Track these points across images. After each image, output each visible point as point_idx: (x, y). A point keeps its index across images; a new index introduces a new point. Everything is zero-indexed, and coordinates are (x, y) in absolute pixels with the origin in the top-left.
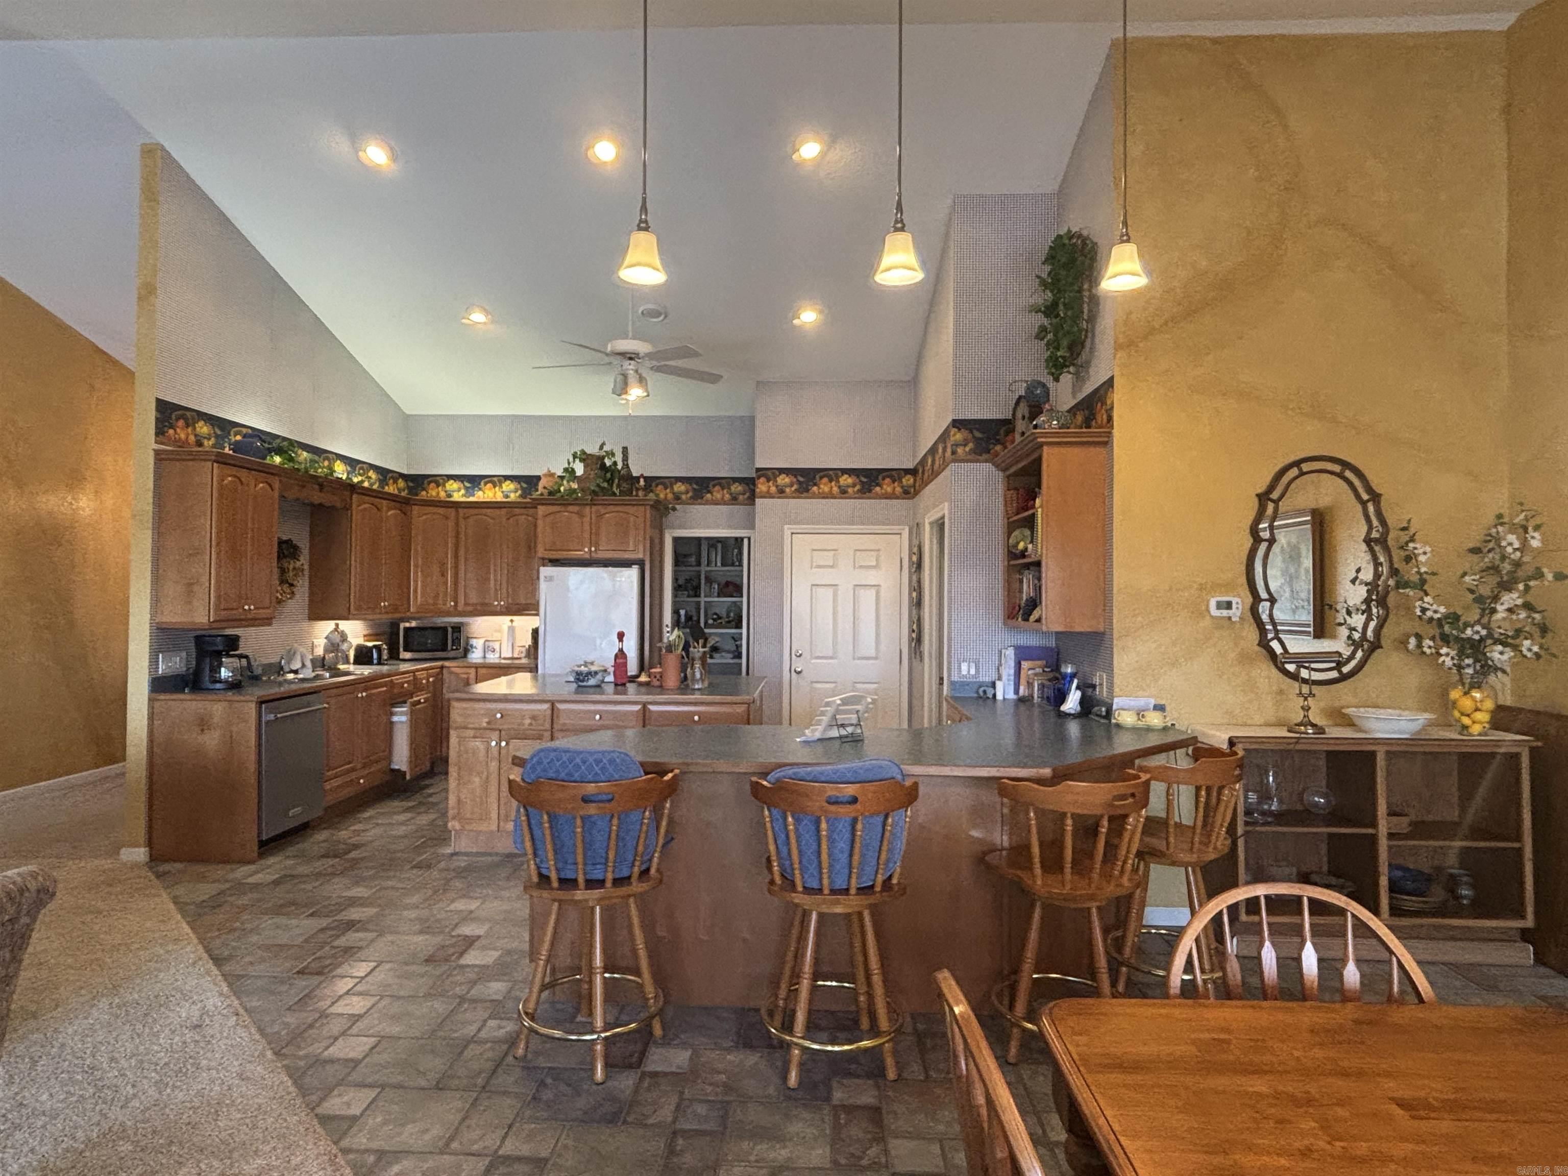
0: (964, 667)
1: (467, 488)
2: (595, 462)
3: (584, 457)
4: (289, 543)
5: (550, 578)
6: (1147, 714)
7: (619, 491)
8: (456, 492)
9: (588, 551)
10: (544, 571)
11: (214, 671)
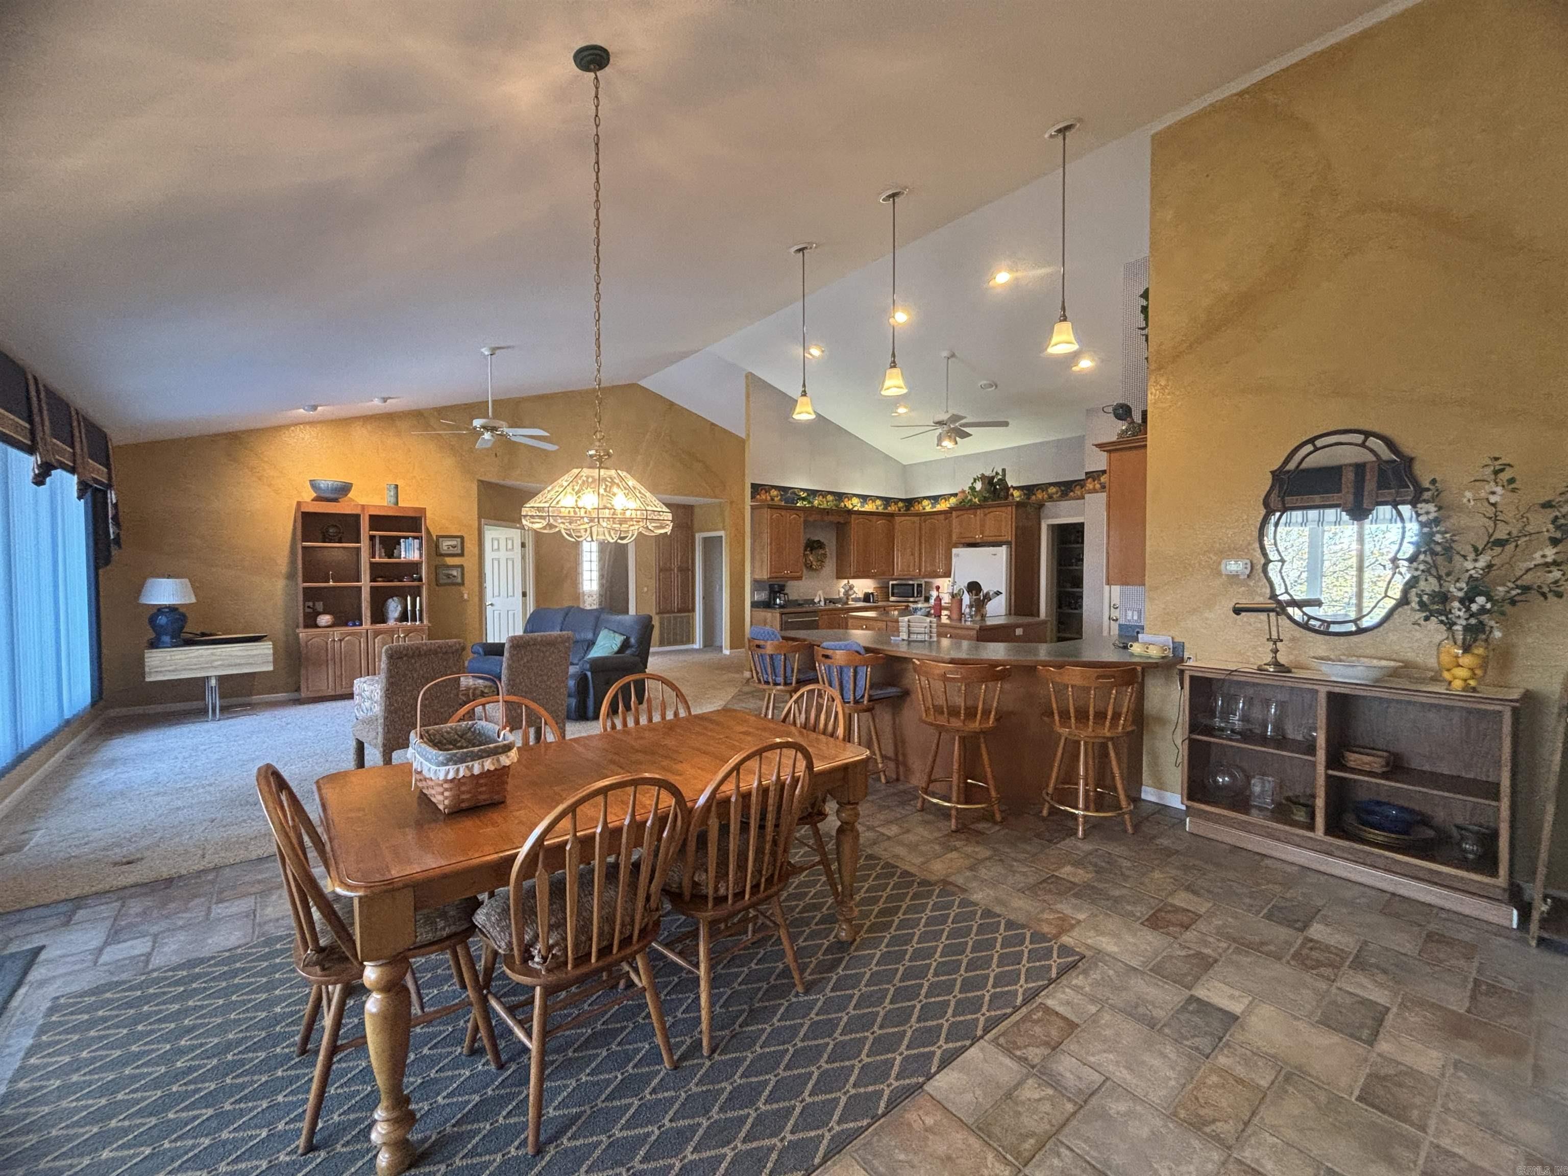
0: (1130, 613)
1: (932, 504)
2: (988, 481)
3: (983, 478)
4: (818, 541)
5: (958, 555)
6: (1151, 647)
7: (999, 498)
8: (928, 507)
9: (978, 537)
10: (954, 551)
11: (775, 600)
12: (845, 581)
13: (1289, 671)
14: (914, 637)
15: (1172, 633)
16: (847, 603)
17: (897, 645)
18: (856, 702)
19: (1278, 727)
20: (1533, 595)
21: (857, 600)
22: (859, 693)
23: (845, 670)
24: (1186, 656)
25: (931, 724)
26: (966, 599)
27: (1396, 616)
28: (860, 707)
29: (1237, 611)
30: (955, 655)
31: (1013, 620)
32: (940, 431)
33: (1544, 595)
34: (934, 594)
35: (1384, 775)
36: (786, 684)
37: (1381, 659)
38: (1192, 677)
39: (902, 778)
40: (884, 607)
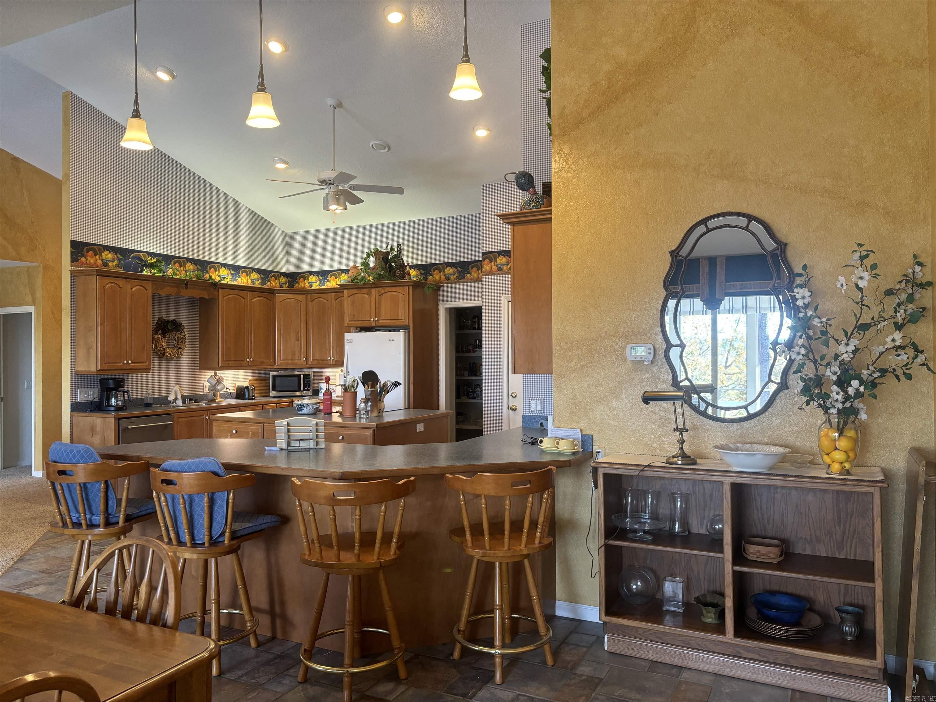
0: (533, 403)
1: (320, 280)
2: (383, 257)
3: (377, 253)
4: (174, 322)
5: (350, 341)
6: (561, 442)
7: (394, 276)
8: (315, 283)
9: (373, 320)
10: (347, 336)
11: (108, 399)
12: (212, 373)
13: (695, 463)
14: (295, 445)
15: (583, 424)
16: (213, 401)
17: (273, 458)
18: (213, 542)
19: (685, 523)
20: (890, 379)
21: (224, 396)
22: (216, 533)
23: (196, 499)
24: (596, 449)
25: (317, 565)
26: (361, 392)
27: (778, 400)
28: (218, 550)
29: (646, 400)
30: (347, 468)
31: (414, 414)
32: (326, 191)
33: (897, 377)
34: (324, 386)
35: (779, 566)
36: (108, 524)
37: (770, 444)
38: (605, 475)
39: (279, 635)
40: (263, 405)
